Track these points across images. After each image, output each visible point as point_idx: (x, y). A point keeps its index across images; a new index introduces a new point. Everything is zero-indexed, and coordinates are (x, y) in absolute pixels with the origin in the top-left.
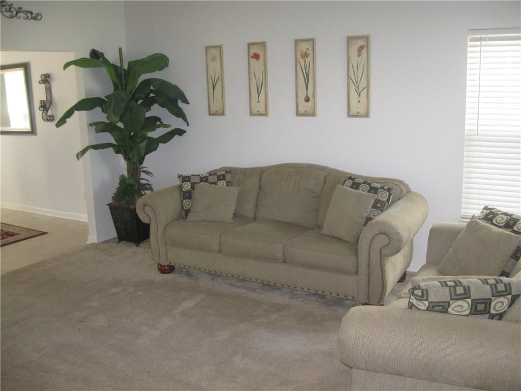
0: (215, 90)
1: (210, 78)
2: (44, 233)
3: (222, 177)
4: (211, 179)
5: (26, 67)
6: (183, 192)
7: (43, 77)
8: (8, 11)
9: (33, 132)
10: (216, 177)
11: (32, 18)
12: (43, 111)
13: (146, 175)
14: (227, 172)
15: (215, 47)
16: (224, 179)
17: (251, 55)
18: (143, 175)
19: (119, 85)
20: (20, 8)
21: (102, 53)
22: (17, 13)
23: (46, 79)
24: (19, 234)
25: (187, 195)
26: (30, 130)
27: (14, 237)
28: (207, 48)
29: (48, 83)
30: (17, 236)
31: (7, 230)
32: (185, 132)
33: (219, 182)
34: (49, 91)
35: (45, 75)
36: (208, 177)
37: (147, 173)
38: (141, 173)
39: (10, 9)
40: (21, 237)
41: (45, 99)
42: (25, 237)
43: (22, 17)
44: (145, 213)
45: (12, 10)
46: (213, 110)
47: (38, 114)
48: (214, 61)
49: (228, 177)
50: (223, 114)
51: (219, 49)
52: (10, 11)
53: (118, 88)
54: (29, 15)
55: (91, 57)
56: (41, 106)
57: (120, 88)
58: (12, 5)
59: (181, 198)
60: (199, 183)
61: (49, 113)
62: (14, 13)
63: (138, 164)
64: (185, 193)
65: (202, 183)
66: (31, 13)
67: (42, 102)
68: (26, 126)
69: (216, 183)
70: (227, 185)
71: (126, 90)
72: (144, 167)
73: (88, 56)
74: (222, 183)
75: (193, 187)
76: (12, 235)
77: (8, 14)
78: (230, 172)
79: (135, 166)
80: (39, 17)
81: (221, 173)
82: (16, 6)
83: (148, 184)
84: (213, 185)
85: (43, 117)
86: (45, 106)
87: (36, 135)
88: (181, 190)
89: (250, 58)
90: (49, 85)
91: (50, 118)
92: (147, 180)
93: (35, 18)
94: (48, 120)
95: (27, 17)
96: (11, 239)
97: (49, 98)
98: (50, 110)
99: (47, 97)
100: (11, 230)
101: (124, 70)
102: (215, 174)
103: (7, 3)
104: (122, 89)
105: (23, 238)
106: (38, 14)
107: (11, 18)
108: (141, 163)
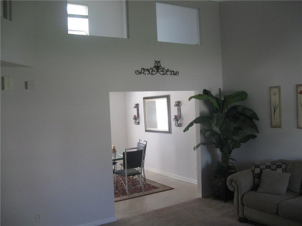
0: (275, 113)
1: (272, 105)
2: (173, 189)
3: (279, 166)
4: (272, 167)
5: (168, 97)
6: (255, 174)
7: (176, 103)
8: (162, 71)
9: (170, 132)
10: (275, 166)
11: (174, 74)
12: (176, 121)
13: (232, 161)
14: (282, 163)
15: (276, 87)
16: (281, 167)
17: (299, 92)
18: (230, 161)
19: (219, 109)
20: (168, 69)
21: (210, 91)
22: (166, 72)
23: (178, 104)
24: (159, 188)
25: (257, 176)
26: (168, 131)
27: (156, 190)
28: (271, 88)
29: (179, 106)
30: (158, 189)
31: (153, 185)
32: (256, 136)
33: (278, 169)
34: (179, 110)
35: (178, 102)
36: (270, 165)
37: (233, 159)
38: (230, 160)
39: (163, 70)
40: (160, 190)
41: (177, 115)
42: (163, 190)
43: (169, 74)
44: (232, 185)
45: (164, 70)
46: (274, 124)
47: (173, 122)
48: (275, 95)
49: (284, 166)
50: (280, 127)
51: (278, 88)
52: (163, 71)
53: (218, 110)
54: (172, 73)
55: (203, 93)
56: (175, 119)
57: (219, 111)
58: (164, 68)
59: (254, 177)
60: (265, 169)
61: (179, 122)
62: (165, 72)
63: (228, 155)
64: (256, 174)
65: (266, 169)
66: (174, 72)
67: (176, 116)
68: (166, 129)
69: (275, 170)
70: (283, 171)
71: (222, 112)
72: (231, 156)
73: (202, 93)
74: (279, 170)
75: (261, 172)
76: (156, 188)
77: (162, 73)
78: (285, 163)
79: (226, 155)
80: (178, 73)
81: (279, 163)
82: (166, 69)
83: (233, 166)
84: (274, 171)
85: (175, 124)
86: (177, 118)
87: (171, 133)
88: (254, 173)
89: (298, 94)
90: (179, 107)
91: (179, 125)
92: (232, 164)
93: (175, 74)
94: (178, 126)
95: (171, 74)
96: (155, 190)
97: (179, 114)
98: (179, 120)
99: (178, 114)
100: (155, 185)
101: (222, 100)
102: (275, 164)
103: (162, 67)
104: (221, 112)
105: (161, 190)
106: (177, 72)
107: (164, 75)
108: (230, 154)
